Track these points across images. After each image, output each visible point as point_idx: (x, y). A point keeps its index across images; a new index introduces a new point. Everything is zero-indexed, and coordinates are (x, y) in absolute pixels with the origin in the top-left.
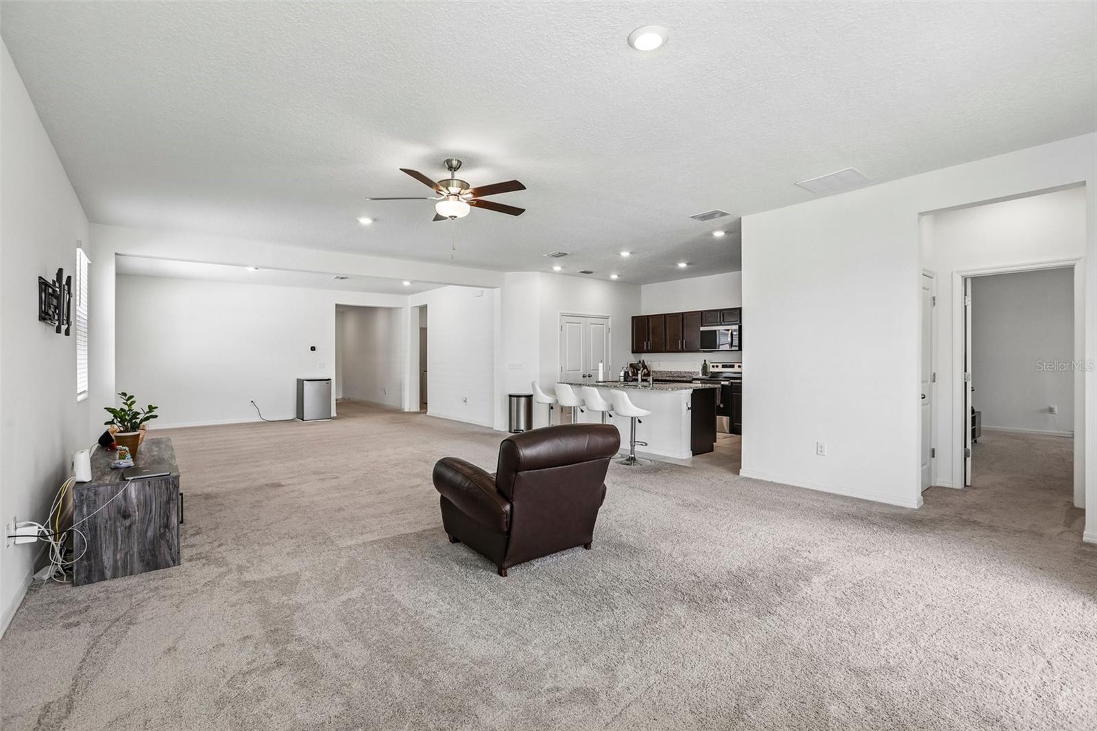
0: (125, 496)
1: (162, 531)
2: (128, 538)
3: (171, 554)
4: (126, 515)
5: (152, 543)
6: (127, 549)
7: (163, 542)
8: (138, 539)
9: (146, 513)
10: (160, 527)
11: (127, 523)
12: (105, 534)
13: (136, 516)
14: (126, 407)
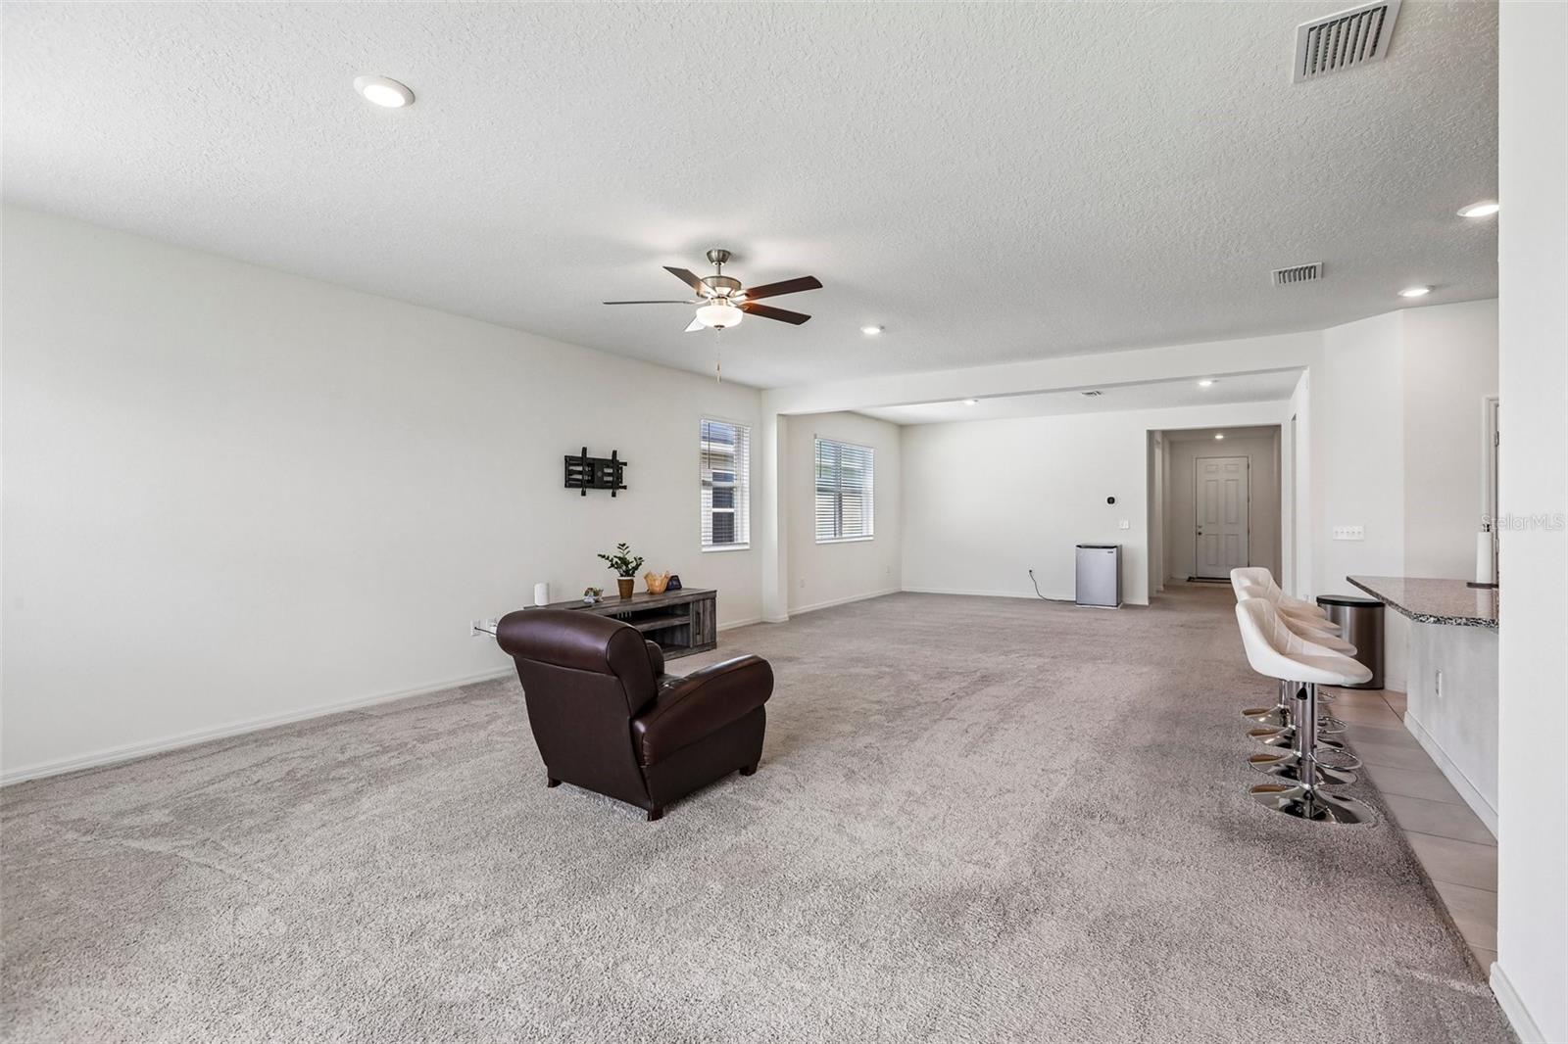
14: (622, 556)
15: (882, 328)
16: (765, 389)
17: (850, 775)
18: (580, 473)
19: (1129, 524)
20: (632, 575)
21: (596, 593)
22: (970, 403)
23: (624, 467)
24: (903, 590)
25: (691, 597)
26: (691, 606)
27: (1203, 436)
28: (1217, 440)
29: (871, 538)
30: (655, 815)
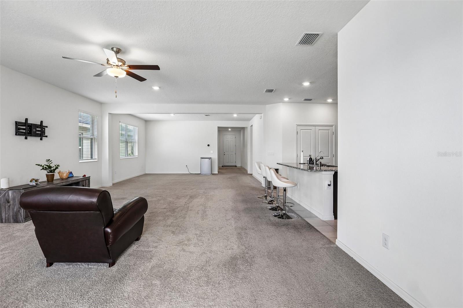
0: (8, 195)
1: (19, 209)
2: (9, 210)
3: (21, 218)
4: (8, 202)
5: (16, 213)
6: (9, 214)
7: (19, 214)
8: (12, 211)
9: (14, 202)
10: (18, 208)
11: (9, 204)
12: (3, 207)
13: (11, 202)
14: (48, 164)
15: (160, 87)
16: (106, 104)
17: (173, 232)
18: (24, 129)
19: (213, 152)
20: (54, 172)
21: (36, 181)
22: (172, 115)
23: (46, 128)
24: (146, 173)
25: (81, 179)
26: (80, 183)
27: (226, 129)
28: (229, 131)
29: (137, 157)
30: (112, 264)
